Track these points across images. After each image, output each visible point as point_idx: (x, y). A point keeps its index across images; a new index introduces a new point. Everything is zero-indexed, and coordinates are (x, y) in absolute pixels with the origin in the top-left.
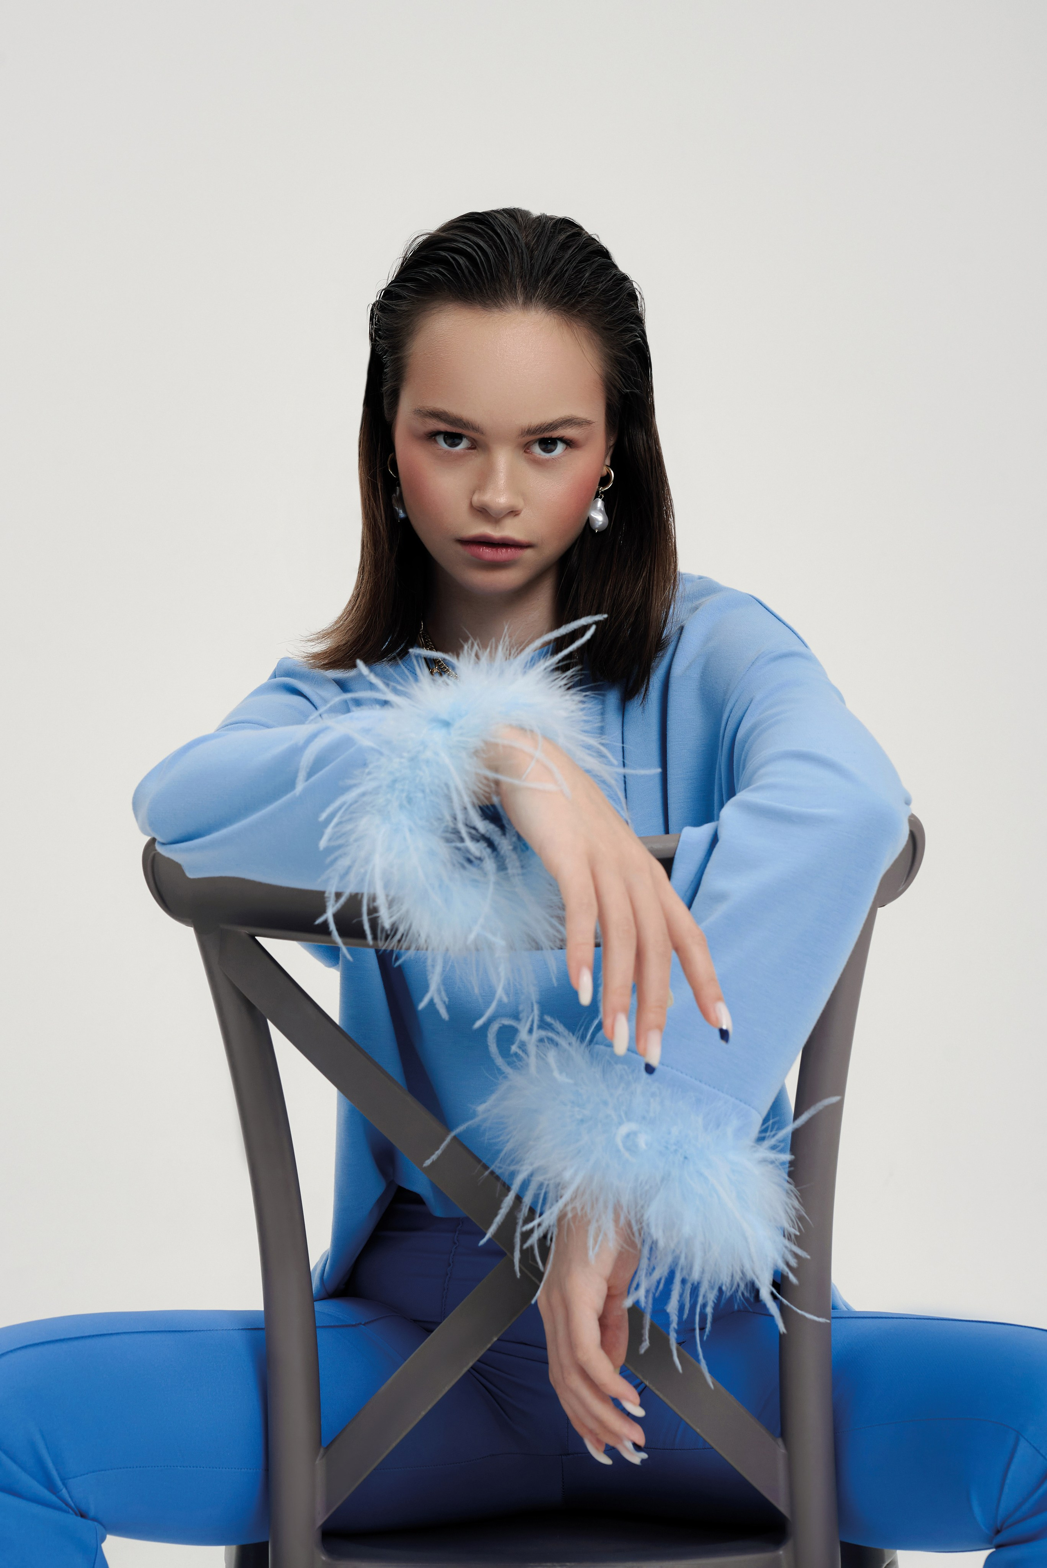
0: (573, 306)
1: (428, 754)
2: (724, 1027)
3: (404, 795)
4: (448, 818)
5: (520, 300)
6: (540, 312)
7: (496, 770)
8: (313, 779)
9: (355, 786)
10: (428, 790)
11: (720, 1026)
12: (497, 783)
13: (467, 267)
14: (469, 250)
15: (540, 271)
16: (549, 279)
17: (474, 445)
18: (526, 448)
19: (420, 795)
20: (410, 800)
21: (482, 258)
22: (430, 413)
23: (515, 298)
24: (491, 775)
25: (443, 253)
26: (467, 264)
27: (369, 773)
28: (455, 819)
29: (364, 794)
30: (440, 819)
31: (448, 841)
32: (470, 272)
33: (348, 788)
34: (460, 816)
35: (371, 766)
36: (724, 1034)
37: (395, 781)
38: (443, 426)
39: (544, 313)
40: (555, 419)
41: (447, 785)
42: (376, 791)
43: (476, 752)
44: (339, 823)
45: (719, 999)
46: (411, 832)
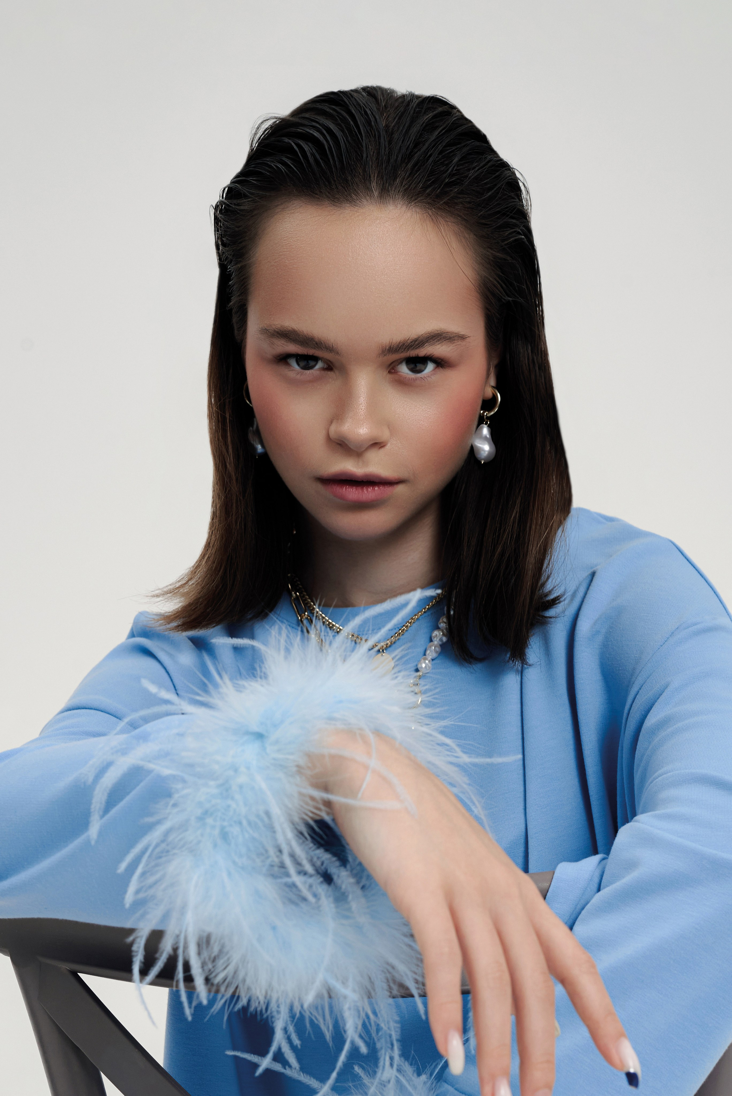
0: (438, 197)
1: (242, 779)
2: (632, 1071)
3: (217, 832)
4: (272, 852)
5: (376, 194)
6: (399, 206)
7: (326, 788)
8: (113, 811)
9: (159, 822)
10: (245, 823)
11: (626, 1070)
12: (328, 804)
13: (313, 155)
14: (316, 134)
15: (400, 157)
16: (410, 166)
17: (329, 367)
18: (392, 368)
19: (235, 830)
20: (225, 836)
21: (331, 143)
22: (278, 333)
23: (369, 189)
24: (319, 794)
25: (286, 140)
26: (314, 151)
27: (175, 805)
28: (280, 851)
29: (167, 833)
30: (264, 854)
31: (274, 876)
32: (316, 160)
33: (150, 827)
34: (286, 850)
35: (176, 796)
36: (632, 1079)
37: (206, 813)
38: (292, 348)
39: (404, 208)
40: (421, 334)
41: (268, 813)
42: (183, 826)
43: (300, 770)
44: (143, 874)
45: (621, 1035)
46: (229, 874)
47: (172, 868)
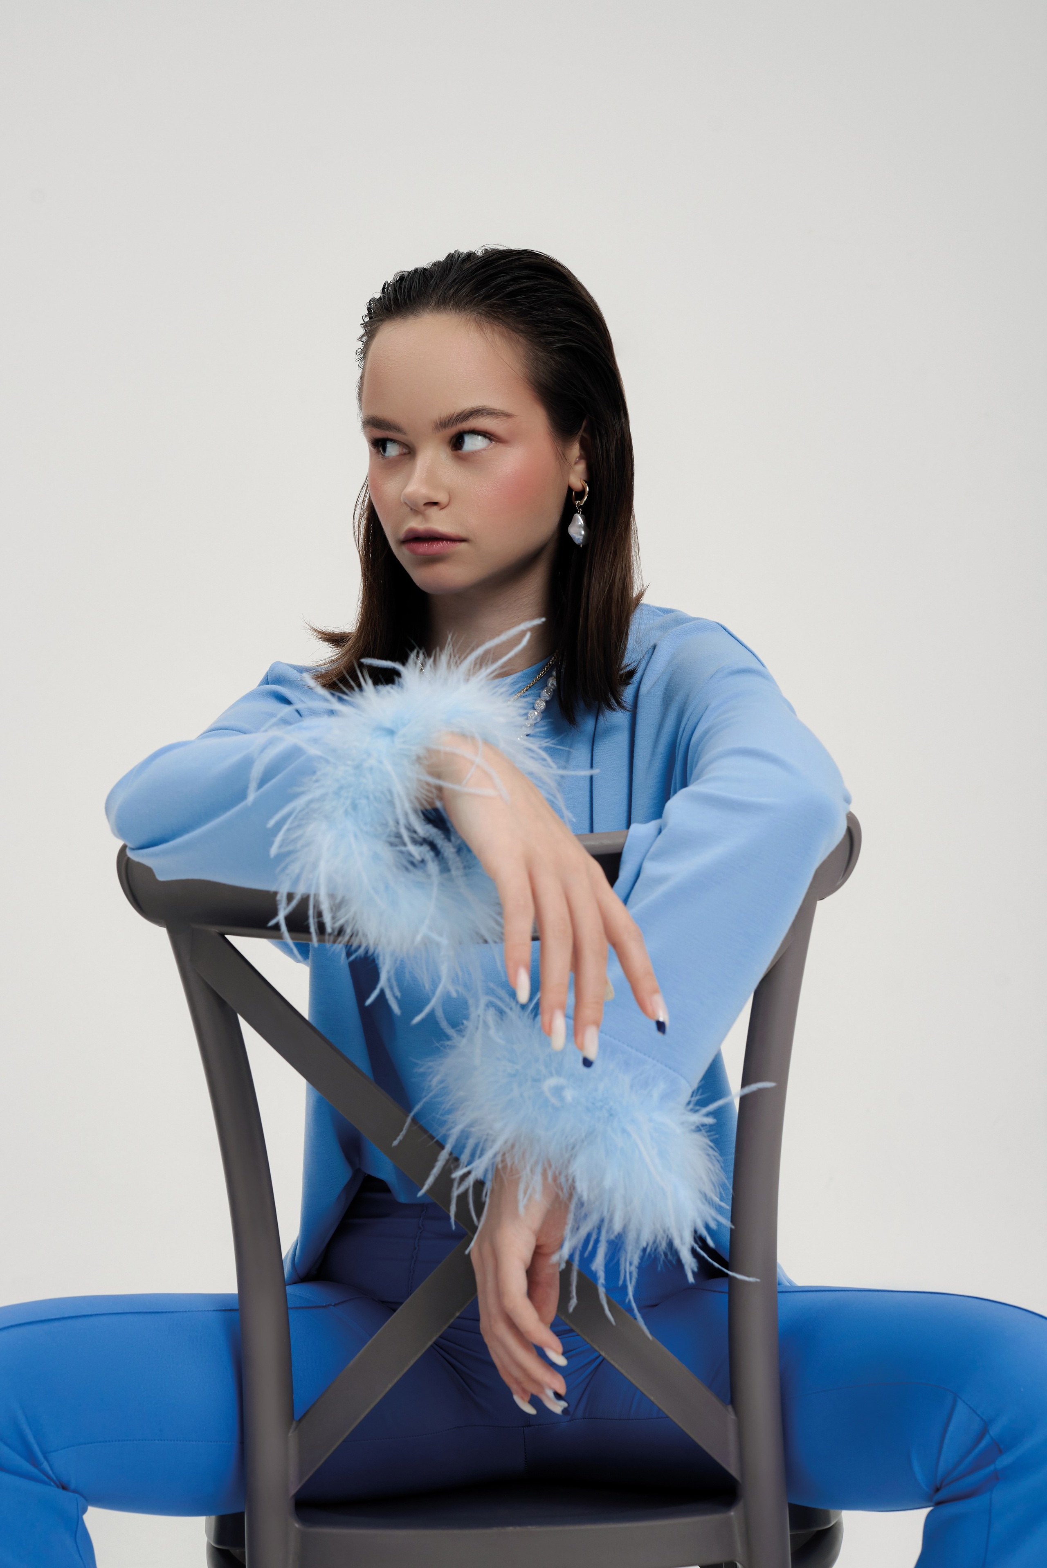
1: (372, 762)
2: (661, 1019)
3: (348, 802)
4: (391, 823)
7: (438, 775)
8: (266, 787)
9: (303, 793)
10: (371, 797)
11: (656, 1018)
12: (440, 789)
17: (408, 451)
19: (364, 802)
20: (355, 807)
24: (433, 781)
27: (317, 781)
28: (398, 823)
29: (311, 802)
30: (385, 825)
31: (392, 844)
33: (296, 796)
34: (402, 821)
35: (319, 773)
36: (661, 1026)
37: (341, 788)
40: (464, 409)
41: (390, 791)
42: (322, 798)
43: (419, 759)
44: (289, 830)
45: (656, 991)
46: (356, 836)
47: (310, 829)
